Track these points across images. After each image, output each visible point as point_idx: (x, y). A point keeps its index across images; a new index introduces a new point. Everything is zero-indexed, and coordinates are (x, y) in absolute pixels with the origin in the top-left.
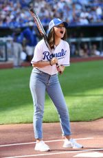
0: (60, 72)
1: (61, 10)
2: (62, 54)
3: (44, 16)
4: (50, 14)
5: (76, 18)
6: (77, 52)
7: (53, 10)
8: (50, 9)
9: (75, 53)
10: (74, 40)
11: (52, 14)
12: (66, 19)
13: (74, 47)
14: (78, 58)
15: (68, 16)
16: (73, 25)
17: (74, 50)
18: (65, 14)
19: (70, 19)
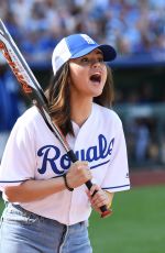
0: (103, 208)
1: (99, 10)
2: (102, 150)
3: (42, 31)
4: (63, 25)
5: (151, 37)
6: (154, 151)
7: (75, 11)
8: (63, 8)
9: (147, 156)
10: (143, 111)
11: (71, 23)
12: (118, 41)
13: (143, 133)
14: (158, 171)
15: (125, 29)
16: (143, 60)
17: (143, 143)
18: (115, 23)
19: (131, 38)
